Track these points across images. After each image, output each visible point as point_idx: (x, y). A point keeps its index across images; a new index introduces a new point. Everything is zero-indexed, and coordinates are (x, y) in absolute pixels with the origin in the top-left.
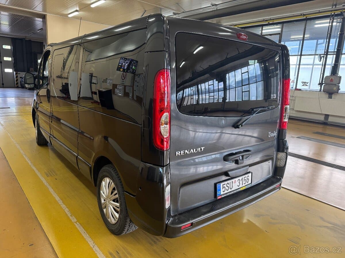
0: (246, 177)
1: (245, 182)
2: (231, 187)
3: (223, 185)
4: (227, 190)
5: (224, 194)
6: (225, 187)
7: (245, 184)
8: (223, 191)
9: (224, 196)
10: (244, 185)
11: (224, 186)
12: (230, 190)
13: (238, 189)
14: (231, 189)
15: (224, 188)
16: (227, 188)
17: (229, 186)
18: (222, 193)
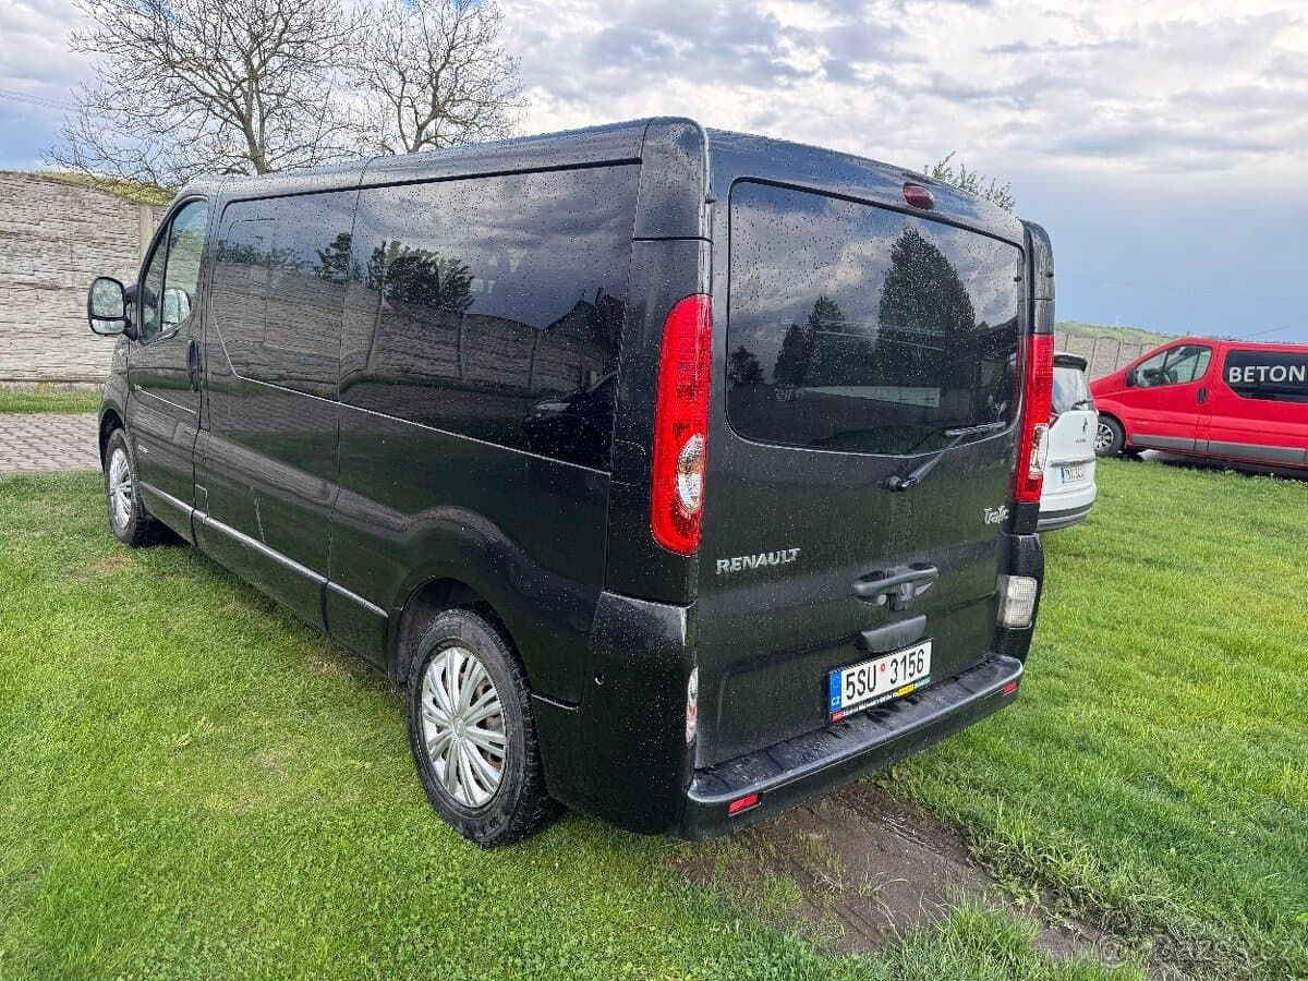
0: (914, 653)
1: (911, 670)
2: (871, 686)
3: (848, 676)
4: (860, 694)
5: (850, 707)
6: (852, 683)
7: (911, 675)
8: (849, 698)
9: (851, 712)
10: (909, 680)
11: (851, 679)
12: (867, 695)
13: (893, 691)
14: (871, 690)
15: (851, 687)
16: (859, 687)
17: (865, 679)
18: (845, 703)
